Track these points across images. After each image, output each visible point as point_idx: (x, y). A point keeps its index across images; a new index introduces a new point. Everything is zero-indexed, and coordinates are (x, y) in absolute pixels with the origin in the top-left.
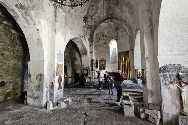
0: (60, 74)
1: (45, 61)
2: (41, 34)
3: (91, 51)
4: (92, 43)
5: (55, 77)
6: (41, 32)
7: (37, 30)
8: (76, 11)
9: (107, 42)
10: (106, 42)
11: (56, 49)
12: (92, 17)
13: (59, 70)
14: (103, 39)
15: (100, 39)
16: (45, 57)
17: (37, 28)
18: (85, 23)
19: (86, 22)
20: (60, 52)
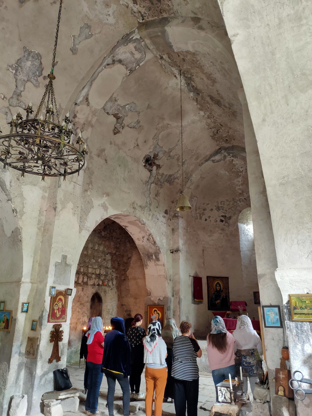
0: (58, 318)
1: (23, 282)
2: (21, 218)
3: (175, 248)
4: (178, 224)
5: (42, 327)
6: (22, 215)
7: (13, 211)
8: (119, 149)
9: (230, 218)
10: (225, 217)
11: (52, 251)
12: (171, 154)
13: (56, 308)
14: (214, 208)
15: (204, 210)
16: (24, 273)
17: (13, 206)
18: (150, 171)
19: (155, 168)
20: (65, 257)
